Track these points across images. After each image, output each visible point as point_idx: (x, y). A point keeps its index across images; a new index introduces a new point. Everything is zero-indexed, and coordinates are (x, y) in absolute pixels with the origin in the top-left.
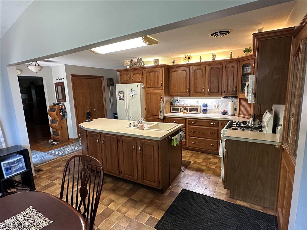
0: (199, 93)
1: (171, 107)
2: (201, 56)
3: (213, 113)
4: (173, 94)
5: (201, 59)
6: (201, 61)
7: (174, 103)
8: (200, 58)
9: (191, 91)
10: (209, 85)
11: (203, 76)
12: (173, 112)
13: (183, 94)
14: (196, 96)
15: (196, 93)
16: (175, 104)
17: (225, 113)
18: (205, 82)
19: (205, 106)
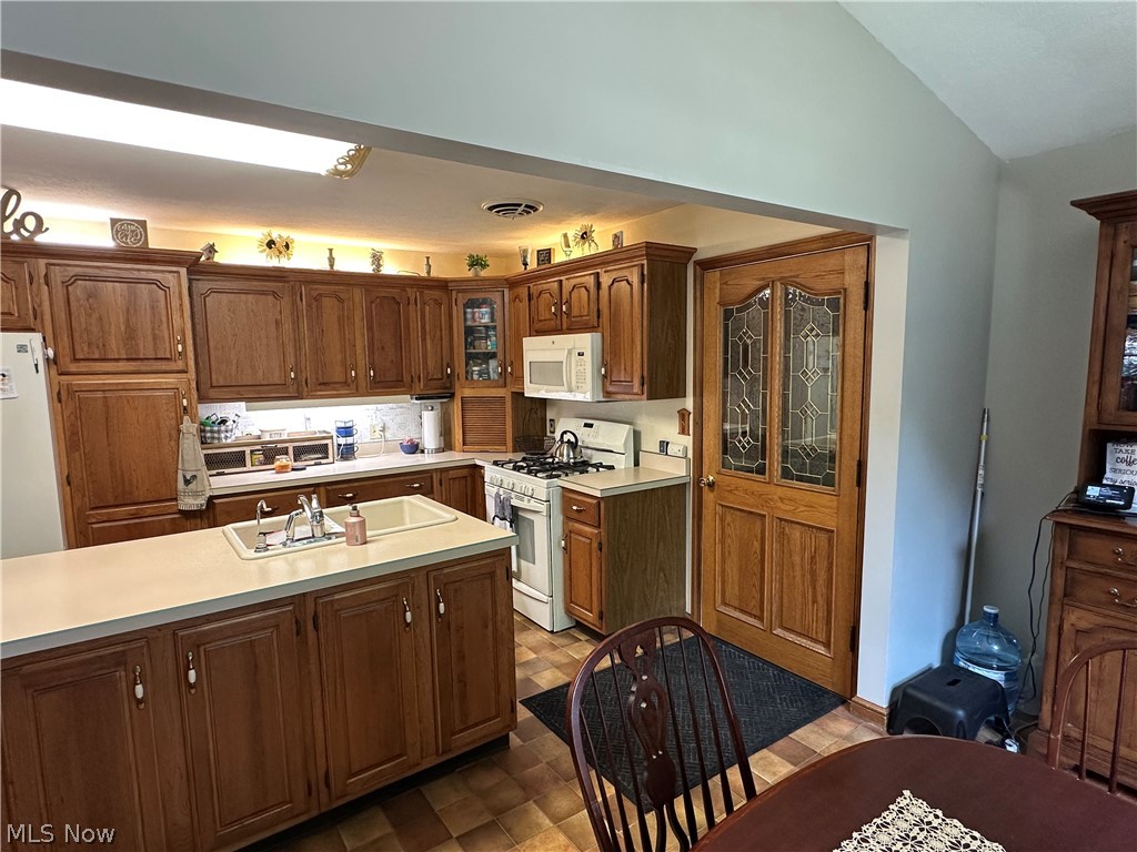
0: (336, 383)
2: (331, 250)
3: (377, 453)
4: (216, 393)
5: (331, 260)
6: (332, 266)
8: (328, 255)
10: (369, 357)
12: (214, 472)
14: (323, 397)
15: (324, 384)
17: (414, 448)
18: (355, 345)
19: (347, 431)
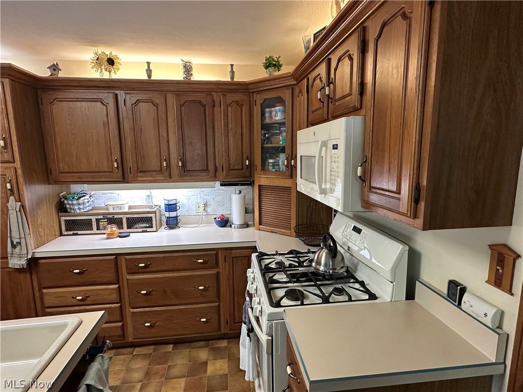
0: (152, 171)
1: (63, 219)
2: (148, 63)
4: (63, 178)
5: (149, 72)
6: (149, 76)
7: (73, 204)
9: (125, 166)
10: (179, 150)
11: (160, 122)
12: (71, 233)
13: (101, 177)
14: (143, 182)
15: (144, 172)
16: (76, 207)
17: (224, 223)
18: (168, 141)
19: (171, 207)
